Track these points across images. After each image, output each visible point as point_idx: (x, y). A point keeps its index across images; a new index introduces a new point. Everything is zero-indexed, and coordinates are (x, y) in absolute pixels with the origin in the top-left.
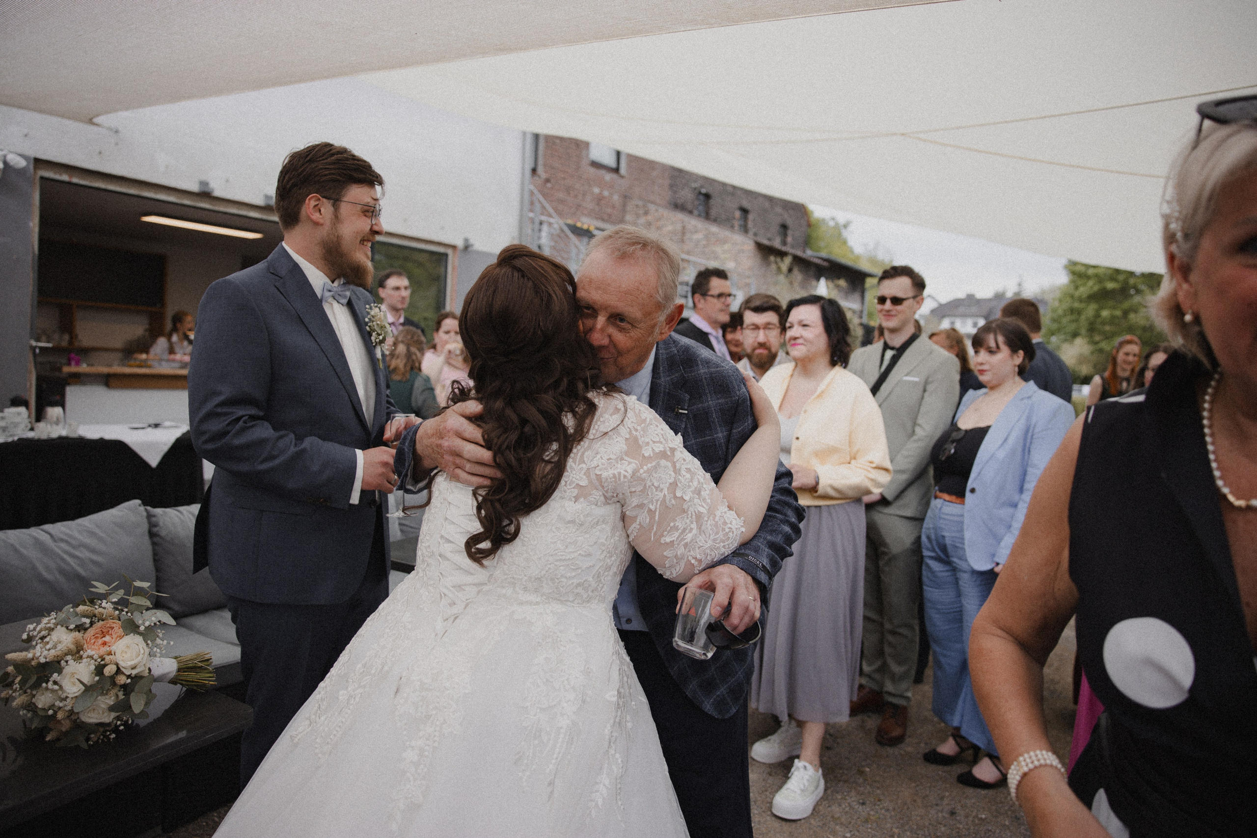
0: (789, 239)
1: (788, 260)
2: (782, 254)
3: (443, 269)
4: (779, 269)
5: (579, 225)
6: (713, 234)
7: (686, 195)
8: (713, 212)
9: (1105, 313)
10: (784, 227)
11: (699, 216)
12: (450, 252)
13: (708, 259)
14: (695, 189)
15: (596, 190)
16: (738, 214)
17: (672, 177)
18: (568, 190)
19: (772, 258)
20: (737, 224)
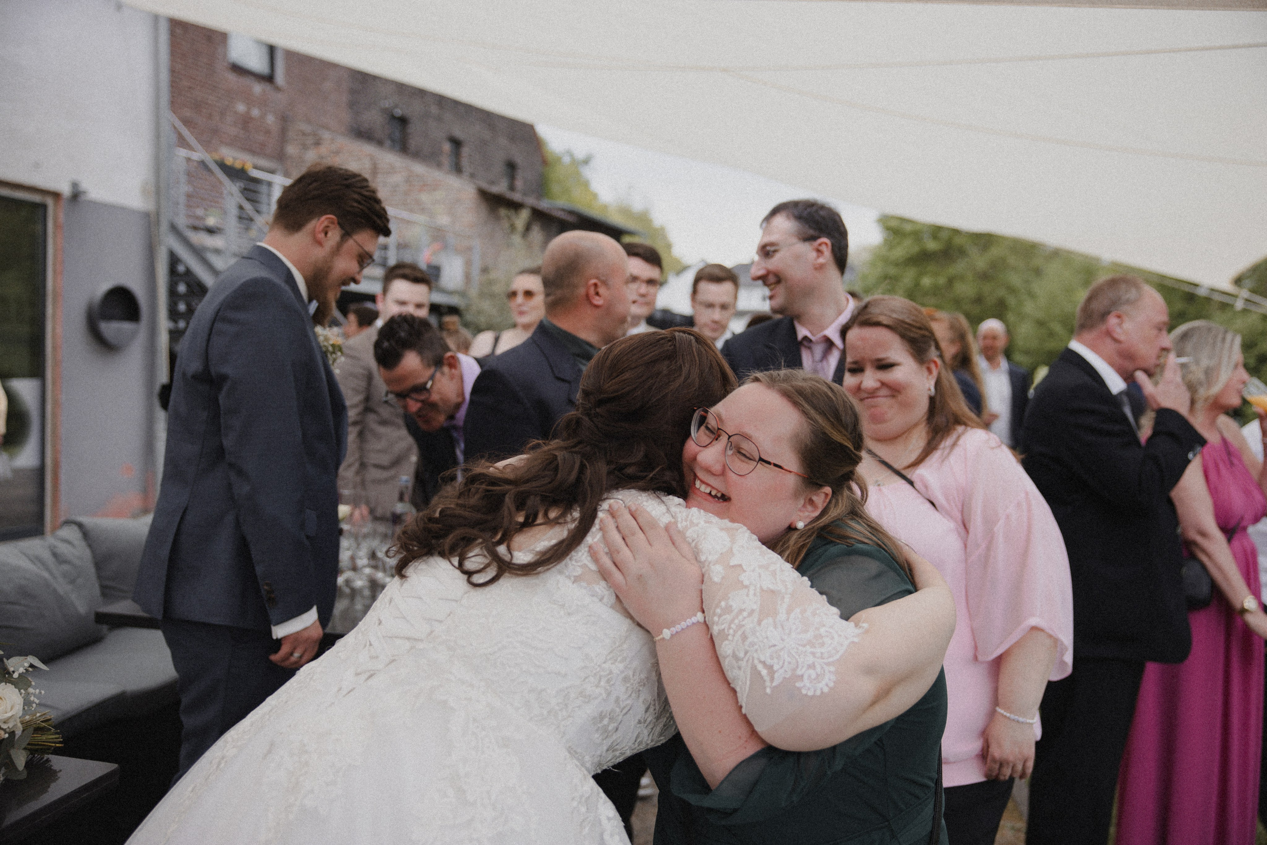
0: (519, 183)
1: (525, 214)
2: (516, 206)
3: (39, 227)
4: (513, 228)
5: (229, 161)
6: (417, 176)
7: (373, 118)
8: (414, 142)
9: (926, 281)
10: (511, 167)
11: (392, 148)
12: (50, 202)
13: (411, 211)
14: (386, 109)
15: (241, 108)
16: (447, 147)
17: (353, 92)
18: (197, 106)
19: (503, 212)
20: (446, 161)
